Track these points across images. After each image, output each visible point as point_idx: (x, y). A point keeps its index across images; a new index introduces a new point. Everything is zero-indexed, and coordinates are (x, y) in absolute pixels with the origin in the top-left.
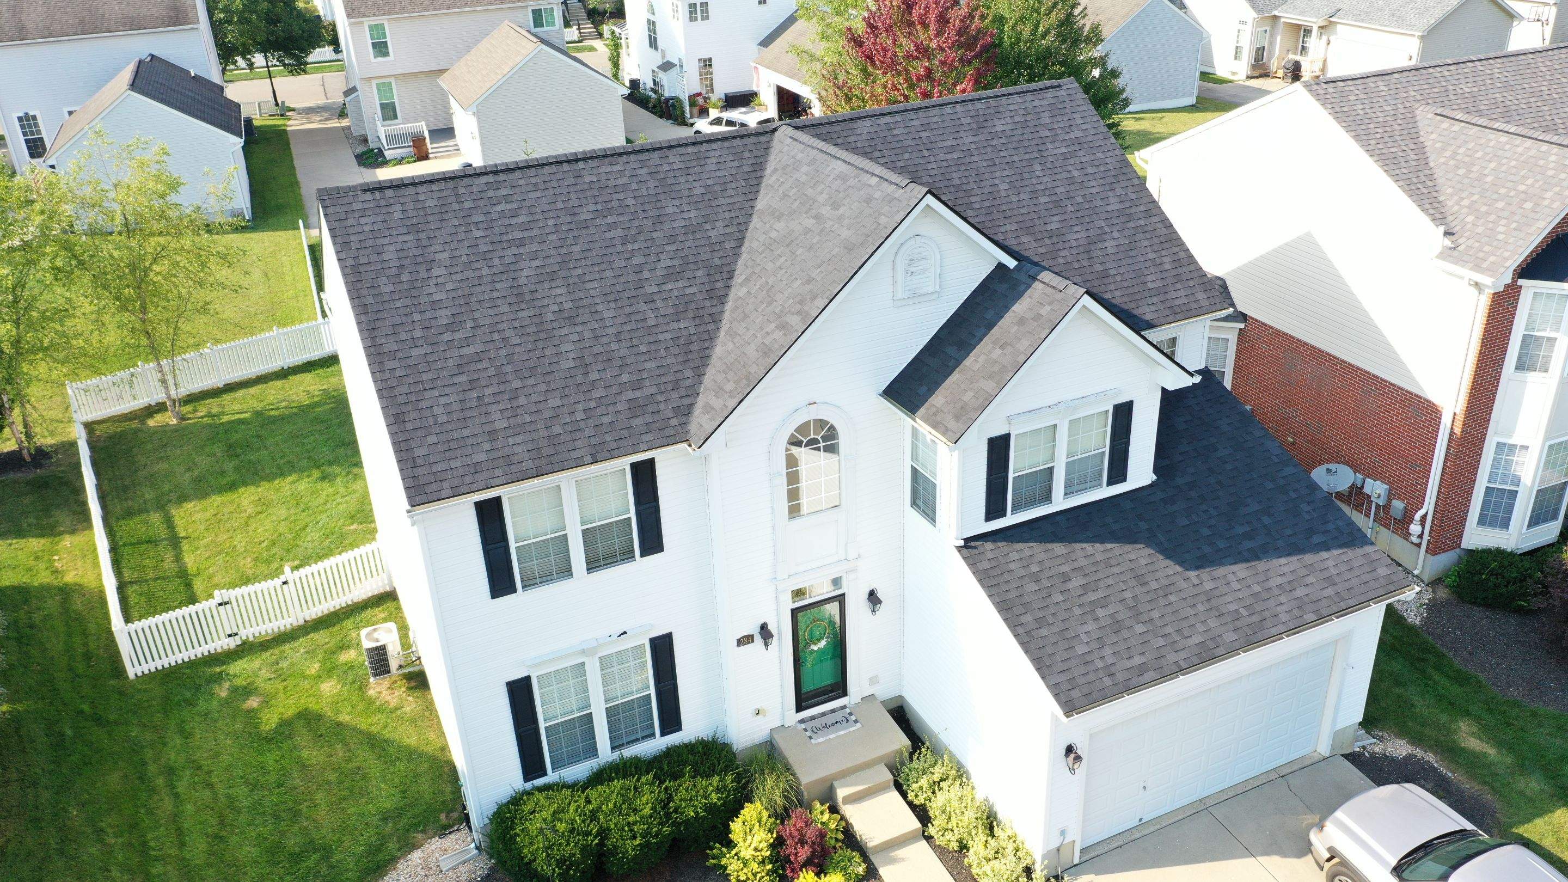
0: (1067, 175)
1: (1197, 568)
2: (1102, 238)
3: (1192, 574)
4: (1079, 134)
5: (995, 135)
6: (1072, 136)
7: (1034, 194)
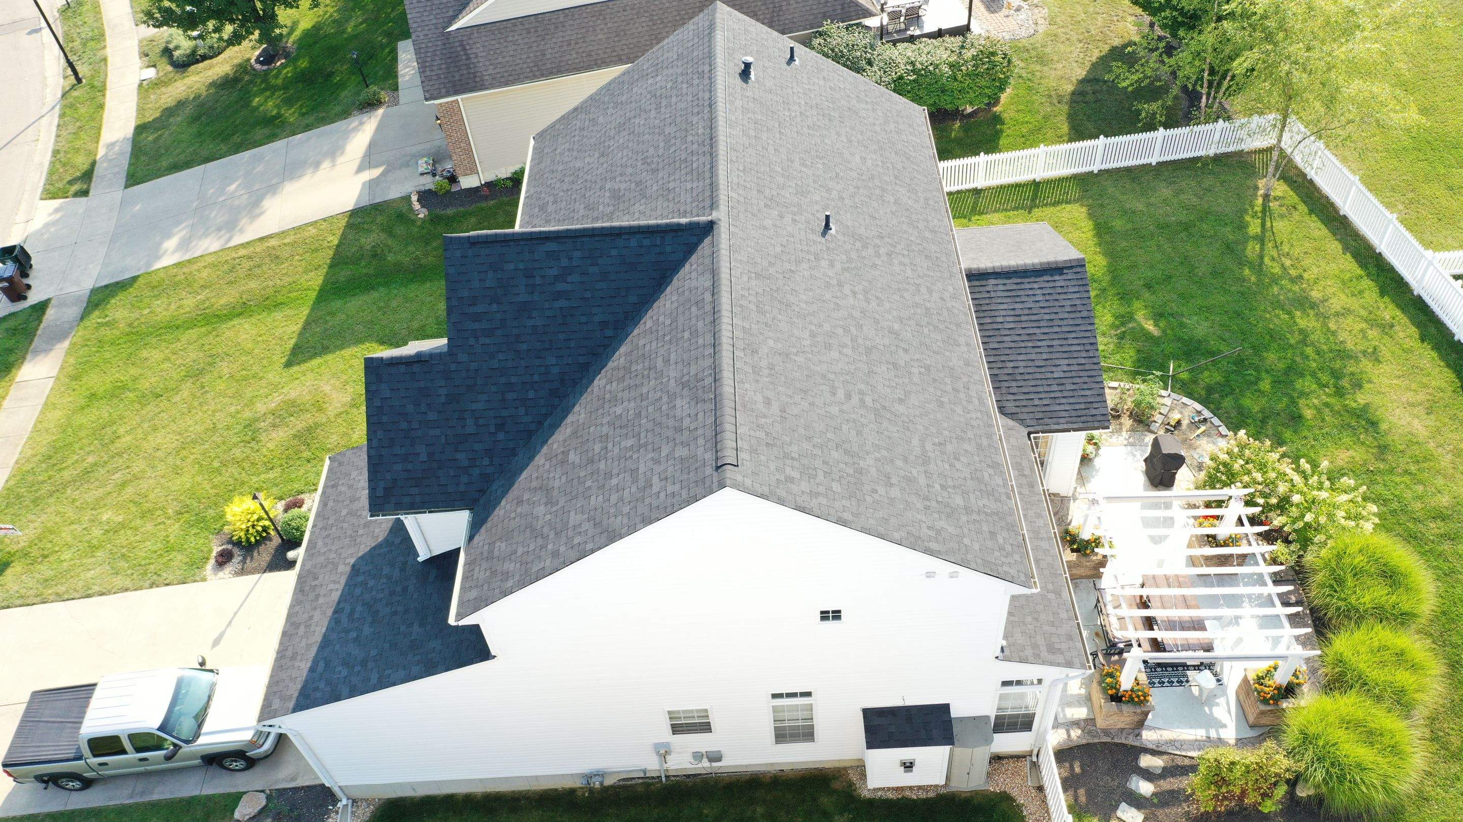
0: (615, 471)
1: (353, 566)
2: (550, 502)
3: (352, 561)
4: (655, 489)
5: (672, 397)
6: (655, 480)
7: (605, 438)
